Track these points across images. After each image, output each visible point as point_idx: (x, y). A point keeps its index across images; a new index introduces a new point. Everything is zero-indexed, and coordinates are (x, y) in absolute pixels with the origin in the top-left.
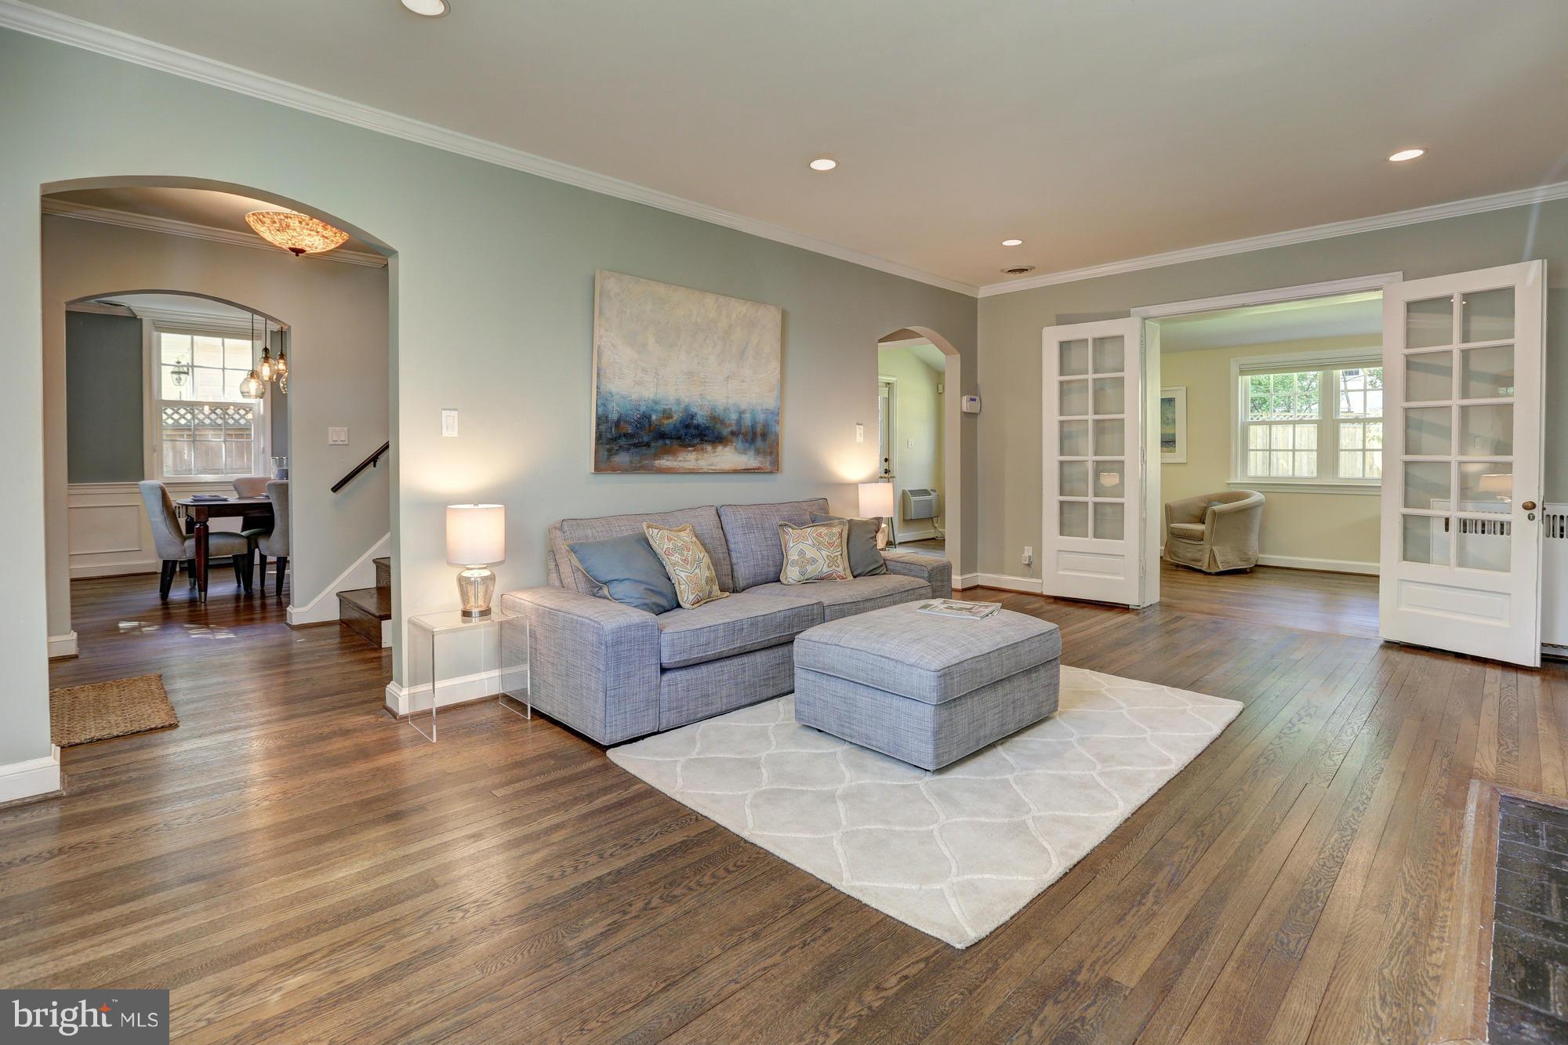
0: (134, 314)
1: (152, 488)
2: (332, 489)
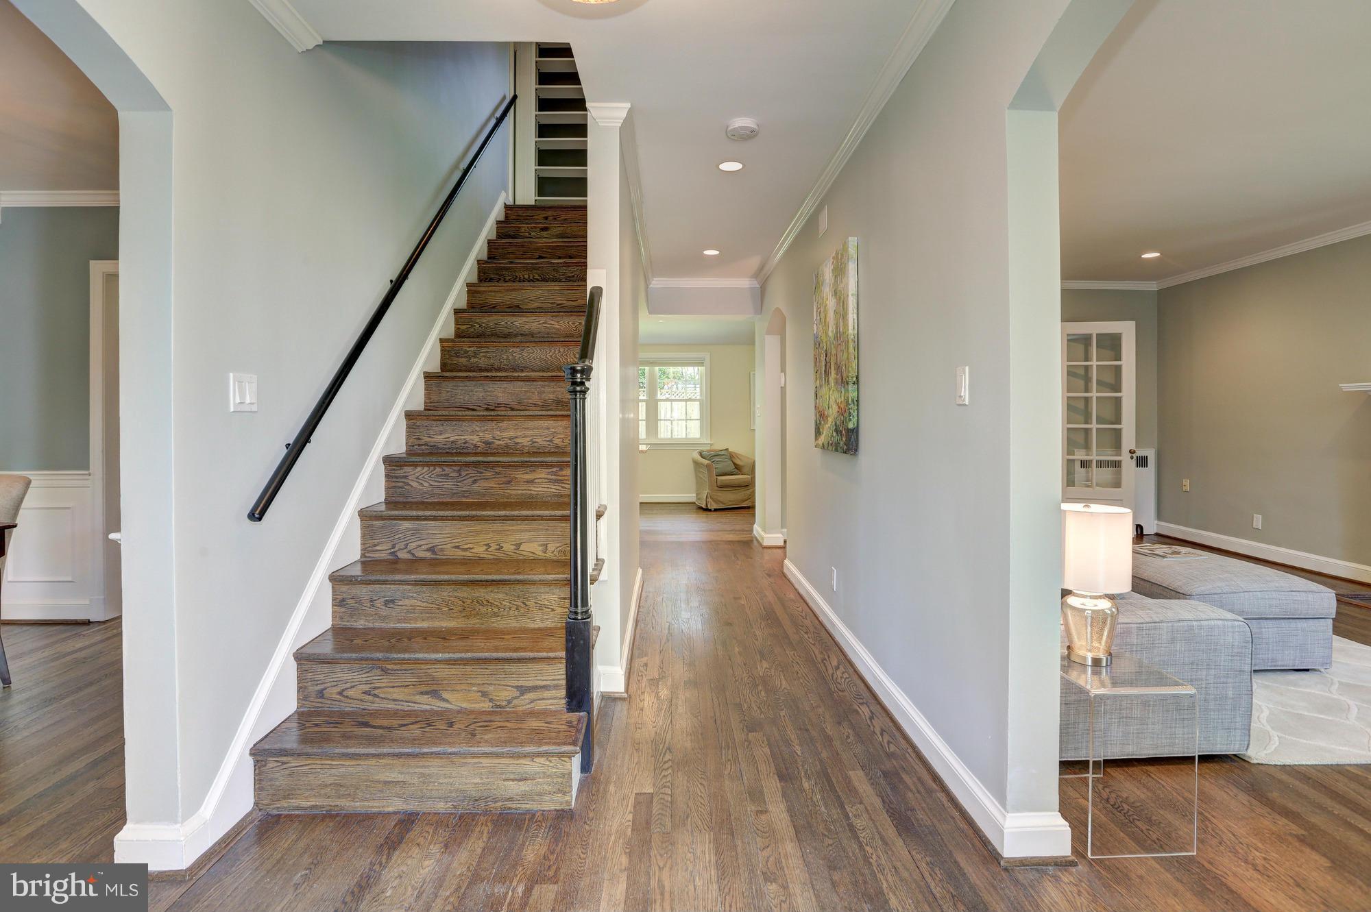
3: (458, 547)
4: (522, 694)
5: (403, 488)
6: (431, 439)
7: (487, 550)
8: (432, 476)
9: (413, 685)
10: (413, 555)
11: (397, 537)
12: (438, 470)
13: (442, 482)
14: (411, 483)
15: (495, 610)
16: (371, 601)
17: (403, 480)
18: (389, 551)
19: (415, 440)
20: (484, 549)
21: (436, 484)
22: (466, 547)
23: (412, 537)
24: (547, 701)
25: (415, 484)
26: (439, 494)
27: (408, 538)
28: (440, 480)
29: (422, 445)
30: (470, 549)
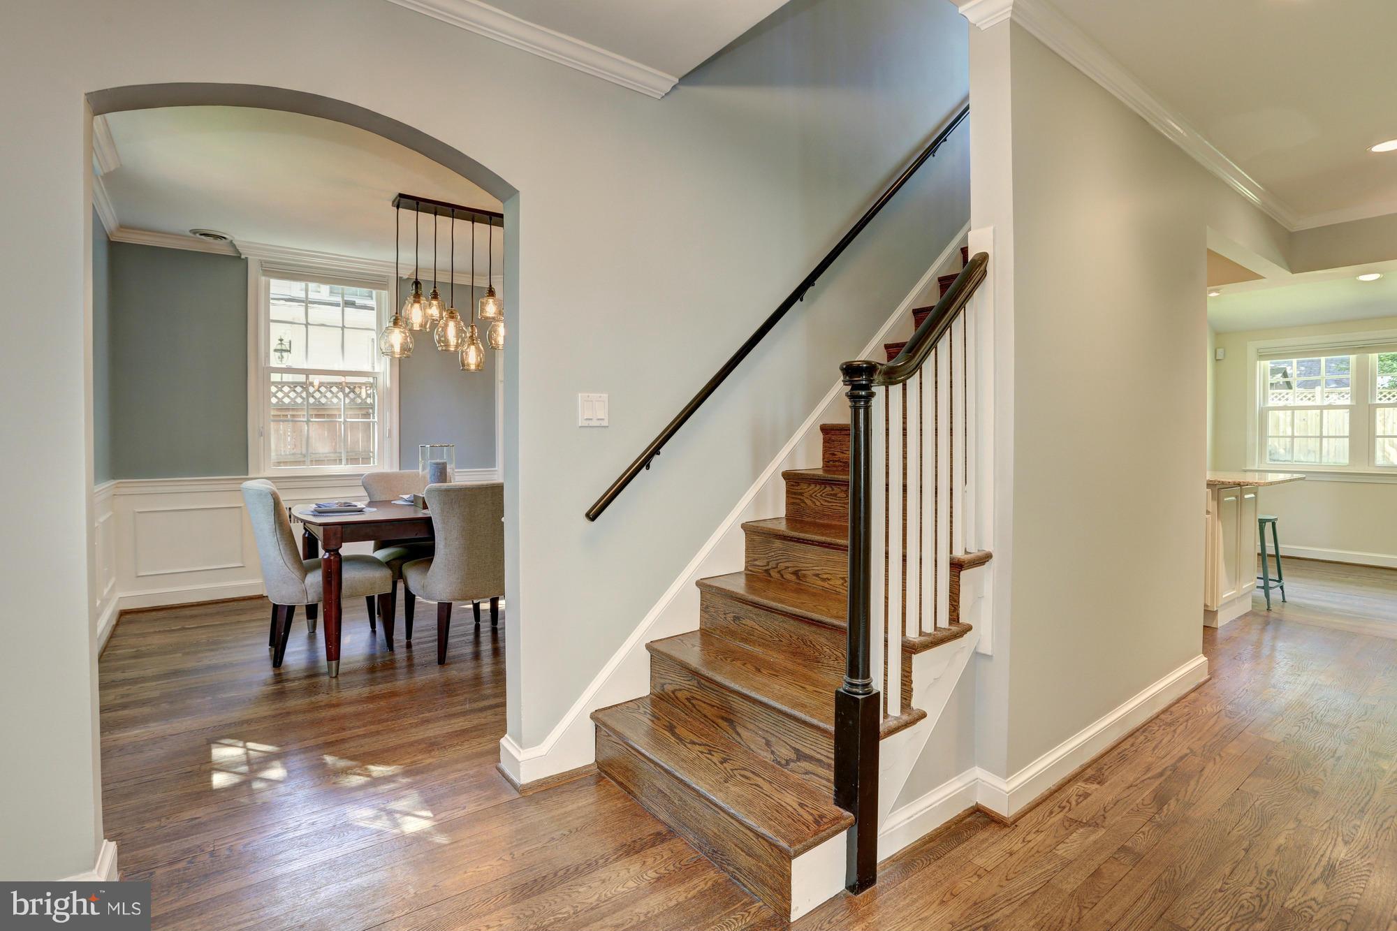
0: (237, 251)
1: (260, 494)
2: (587, 515)
3: (817, 575)
4: (798, 759)
5: (799, 505)
6: (844, 455)
7: (843, 584)
8: (823, 495)
9: (718, 708)
10: (782, 576)
11: (770, 554)
12: (828, 488)
13: (831, 502)
14: (806, 501)
15: (817, 654)
16: (725, 614)
17: (799, 497)
18: (764, 568)
19: (831, 456)
20: (840, 583)
21: (826, 504)
22: (825, 576)
23: (781, 557)
24: (820, 780)
25: (808, 502)
26: (828, 515)
27: (779, 558)
28: (829, 500)
29: (836, 461)
30: (829, 580)
